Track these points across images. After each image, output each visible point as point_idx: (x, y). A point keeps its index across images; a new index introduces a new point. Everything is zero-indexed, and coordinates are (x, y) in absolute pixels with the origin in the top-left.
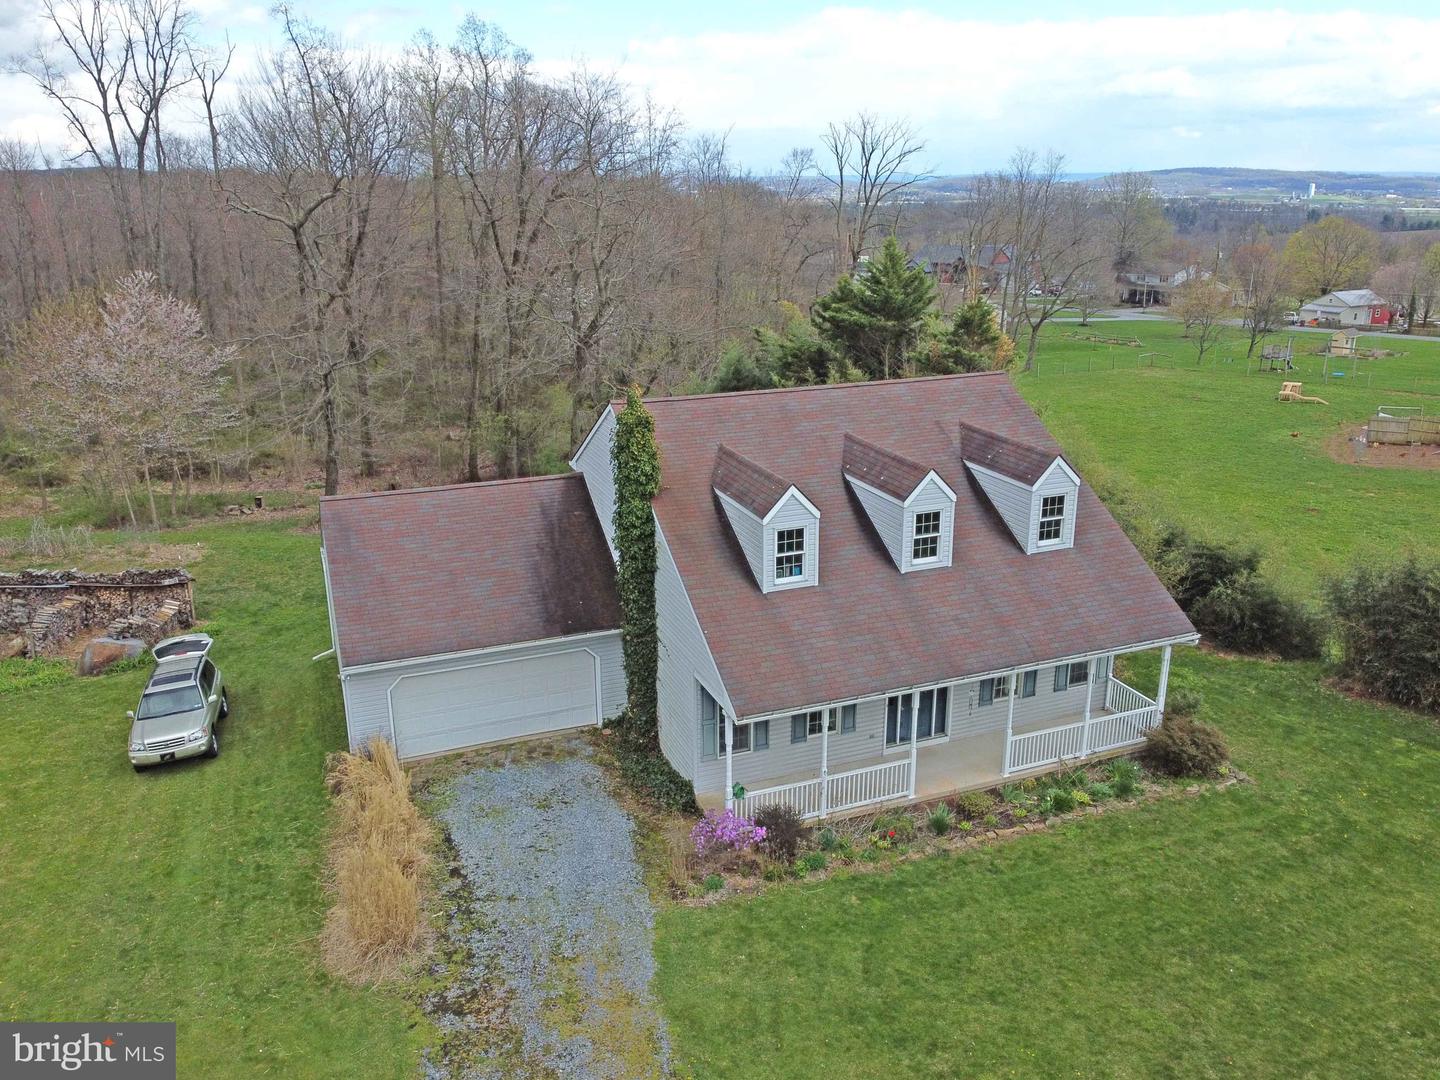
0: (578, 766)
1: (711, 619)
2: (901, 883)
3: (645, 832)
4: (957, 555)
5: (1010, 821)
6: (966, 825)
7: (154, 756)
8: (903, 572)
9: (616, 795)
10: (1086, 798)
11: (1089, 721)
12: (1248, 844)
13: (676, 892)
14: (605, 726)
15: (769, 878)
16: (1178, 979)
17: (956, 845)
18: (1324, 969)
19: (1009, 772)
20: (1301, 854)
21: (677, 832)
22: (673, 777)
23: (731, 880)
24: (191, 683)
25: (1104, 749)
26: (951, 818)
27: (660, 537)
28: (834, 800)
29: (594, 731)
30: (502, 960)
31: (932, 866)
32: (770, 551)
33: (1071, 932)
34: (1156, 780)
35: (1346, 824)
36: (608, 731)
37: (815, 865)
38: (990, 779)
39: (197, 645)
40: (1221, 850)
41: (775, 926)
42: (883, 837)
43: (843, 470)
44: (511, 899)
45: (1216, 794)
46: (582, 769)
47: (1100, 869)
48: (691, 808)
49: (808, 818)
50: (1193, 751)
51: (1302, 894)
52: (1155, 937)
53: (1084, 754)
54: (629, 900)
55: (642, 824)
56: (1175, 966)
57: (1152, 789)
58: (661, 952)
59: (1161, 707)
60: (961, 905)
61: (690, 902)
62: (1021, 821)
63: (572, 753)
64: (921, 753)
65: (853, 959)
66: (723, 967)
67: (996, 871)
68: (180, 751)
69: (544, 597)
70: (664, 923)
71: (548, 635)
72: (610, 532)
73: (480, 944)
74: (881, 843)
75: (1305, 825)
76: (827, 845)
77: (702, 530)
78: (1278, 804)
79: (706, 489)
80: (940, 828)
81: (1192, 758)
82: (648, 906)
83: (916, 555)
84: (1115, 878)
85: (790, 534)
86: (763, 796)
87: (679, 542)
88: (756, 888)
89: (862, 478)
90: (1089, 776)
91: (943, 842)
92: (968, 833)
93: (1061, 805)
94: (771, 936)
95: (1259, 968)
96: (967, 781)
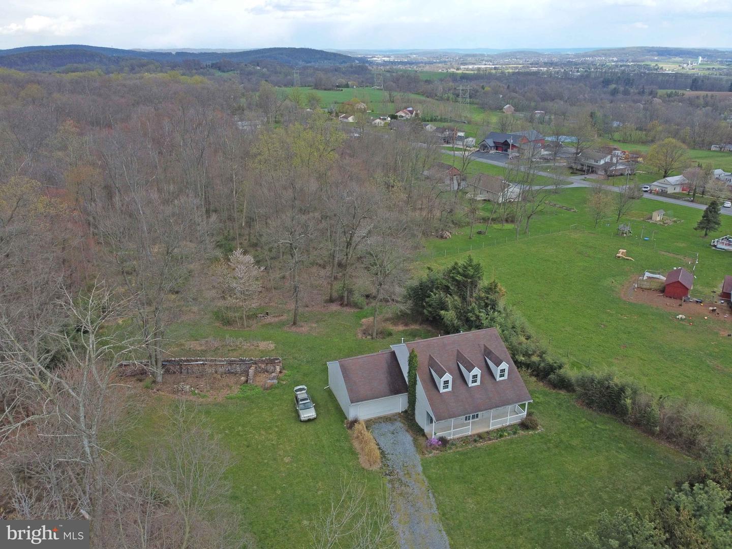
0: (397, 424)
1: (430, 400)
2: (467, 453)
3: (415, 441)
4: (481, 382)
5: (490, 440)
6: (481, 440)
7: (306, 419)
8: (469, 386)
9: (407, 431)
10: (507, 434)
11: (509, 417)
12: (539, 446)
13: (423, 453)
14: (402, 413)
15: (441, 451)
16: (517, 473)
17: (479, 445)
18: (544, 472)
19: (491, 428)
20: (549, 448)
21: (421, 440)
22: (419, 427)
23: (435, 451)
24: (309, 401)
25: (512, 423)
26: (478, 439)
27: (418, 378)
28: (454, 435)
29: (399, 414)
30: (394, 466)
31: (473, 449)
32: (442, 385)
33: (499, 464)
34: (523, 430)
35: (561, 441)
36: (402, 414)
37: (450, 448)
38: (486, 430)
39: (303, 389)
40: (533, 447)
41: (443, 461)
42: (464, 443)
43: (457, 360)
44: (392, 454)
45: (535, 434)
46: (399, 425)
47: (507, 450)
48: (424, 435)
49: (449, 438)
50: (530, 424)
51: (546, 457)
52: (515, 465)
53: (508, 424)
54: (414, 455)
55: (414, 438)
56: (517, 471)
57: (521, 432)
58: (422, 465)
59: (526, 413)
60: (478, 457)
61: (426, 456)
62: (492, 440)
63: (396, 420)
64: (472, 423)
65: (457, 467)
66: (434, 469)
67: (486, 450)
68: (311, 418)
69: (390, 385)
70: (422, 460)
71: (392, 395)
72: (407, 380)
73: (390, 463)
74: (464, 444)
75: (552, 441)
76: (453, 444)
77: (427, 377)
78: (548, 436)
79: (427, 366)
80: (475, 441)
81: (530, 426)
82: (418, 457)
83: (472, 383)
84: (510, 452)
85: (446, 381)
86: (440, 434)
87: (423, 381)
88: (439, 453)
89: (461, 364)
90: (509, 429)
91: (476, 444)
92: (481, 442)
93: (501, 436)
94: (442, 463)
95: (532, 471)
96: (482, 430)
